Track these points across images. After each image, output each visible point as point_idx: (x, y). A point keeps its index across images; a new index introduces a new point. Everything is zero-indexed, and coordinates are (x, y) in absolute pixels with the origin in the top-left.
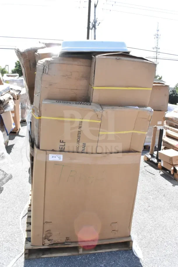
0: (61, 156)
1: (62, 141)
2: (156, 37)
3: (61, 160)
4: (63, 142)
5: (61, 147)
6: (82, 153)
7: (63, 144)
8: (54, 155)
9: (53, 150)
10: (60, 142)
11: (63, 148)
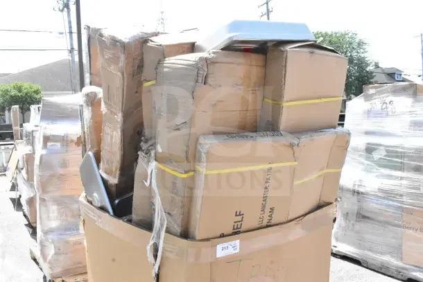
0: (237, 242)
1: (238, 214)
2: (160, 23)
3: (237, 251)
4: (240, 215)
5: (236, 224)
6: (268, 226)
7: (239, 218)
8: (225, 245)
9: (223, 236)
10: (236, 215)
11: (239, 227)
